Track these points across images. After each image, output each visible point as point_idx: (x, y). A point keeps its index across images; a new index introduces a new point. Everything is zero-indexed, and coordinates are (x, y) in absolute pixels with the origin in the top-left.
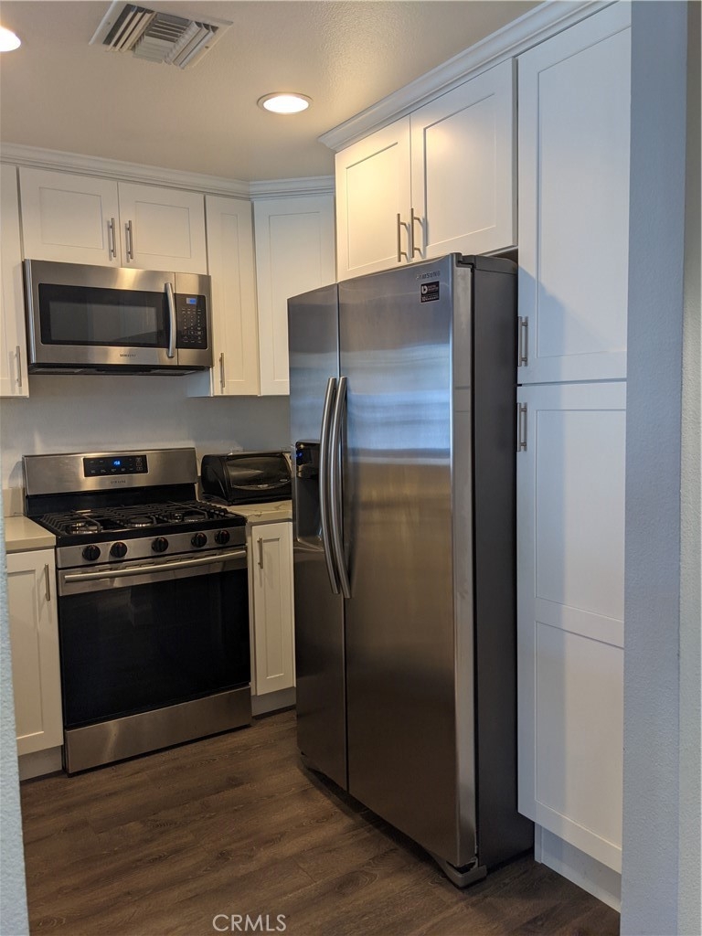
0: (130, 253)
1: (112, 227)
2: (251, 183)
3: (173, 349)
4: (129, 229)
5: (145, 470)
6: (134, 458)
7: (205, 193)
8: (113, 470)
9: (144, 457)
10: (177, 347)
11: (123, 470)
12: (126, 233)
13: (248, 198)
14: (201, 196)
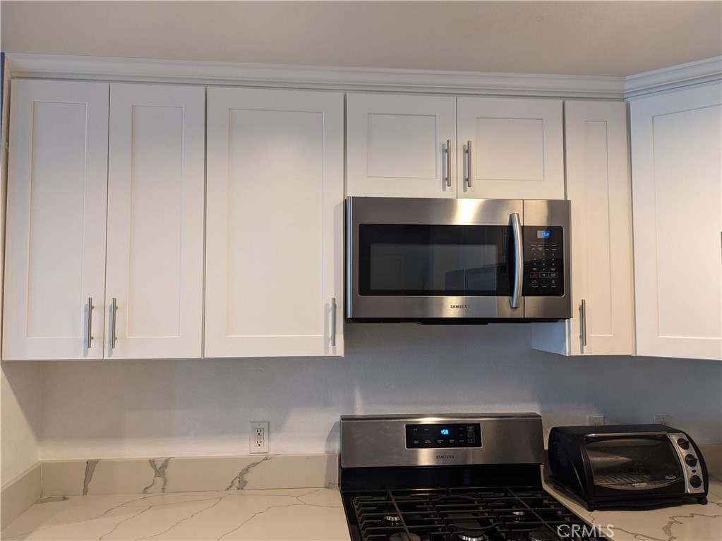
0: (467, 180)
1: (447, 151)
2: (627, 78)
3: (518, 298)
4: (467, 151)
5: (478, 443)
6: (465, 426)
7: (564, 98)
8: (439, 441)
9: (477, 426)
10: (524, 295)
11: (452, 441)
12: (464, 156)
13: (621, 97)
14: (561, 101)
